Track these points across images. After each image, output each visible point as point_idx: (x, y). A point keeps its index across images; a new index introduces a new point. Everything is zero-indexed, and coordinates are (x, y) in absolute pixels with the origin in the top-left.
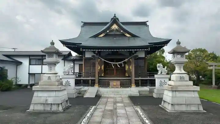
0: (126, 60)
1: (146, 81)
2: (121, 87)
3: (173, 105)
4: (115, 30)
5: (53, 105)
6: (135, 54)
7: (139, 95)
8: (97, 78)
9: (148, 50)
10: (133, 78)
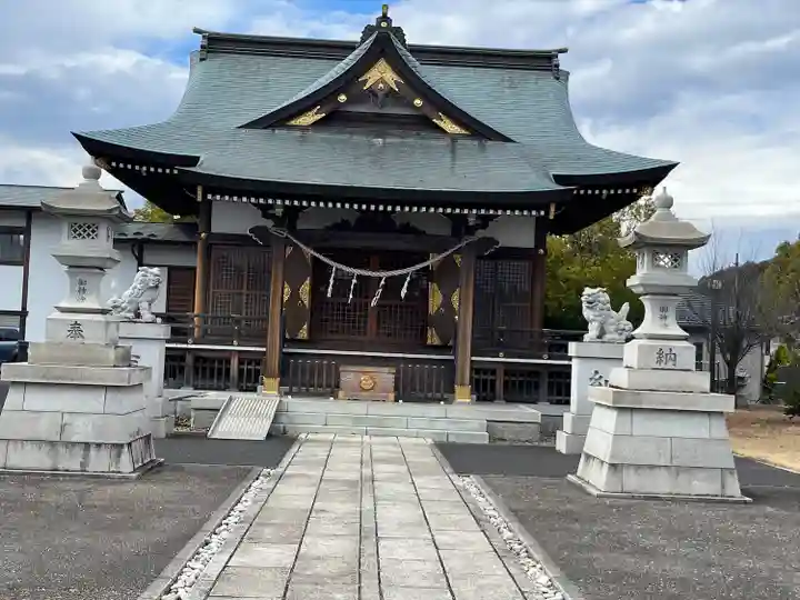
0: (433, 260)
1: (531, 374)
2: (396, 400)
3: (619, 468)
4: (380, 94)
5: (93, 452)
6: (480, 233)
7: (486, 442)
8: (272, 349)
9: (547, 213)
10: (465, 359)
